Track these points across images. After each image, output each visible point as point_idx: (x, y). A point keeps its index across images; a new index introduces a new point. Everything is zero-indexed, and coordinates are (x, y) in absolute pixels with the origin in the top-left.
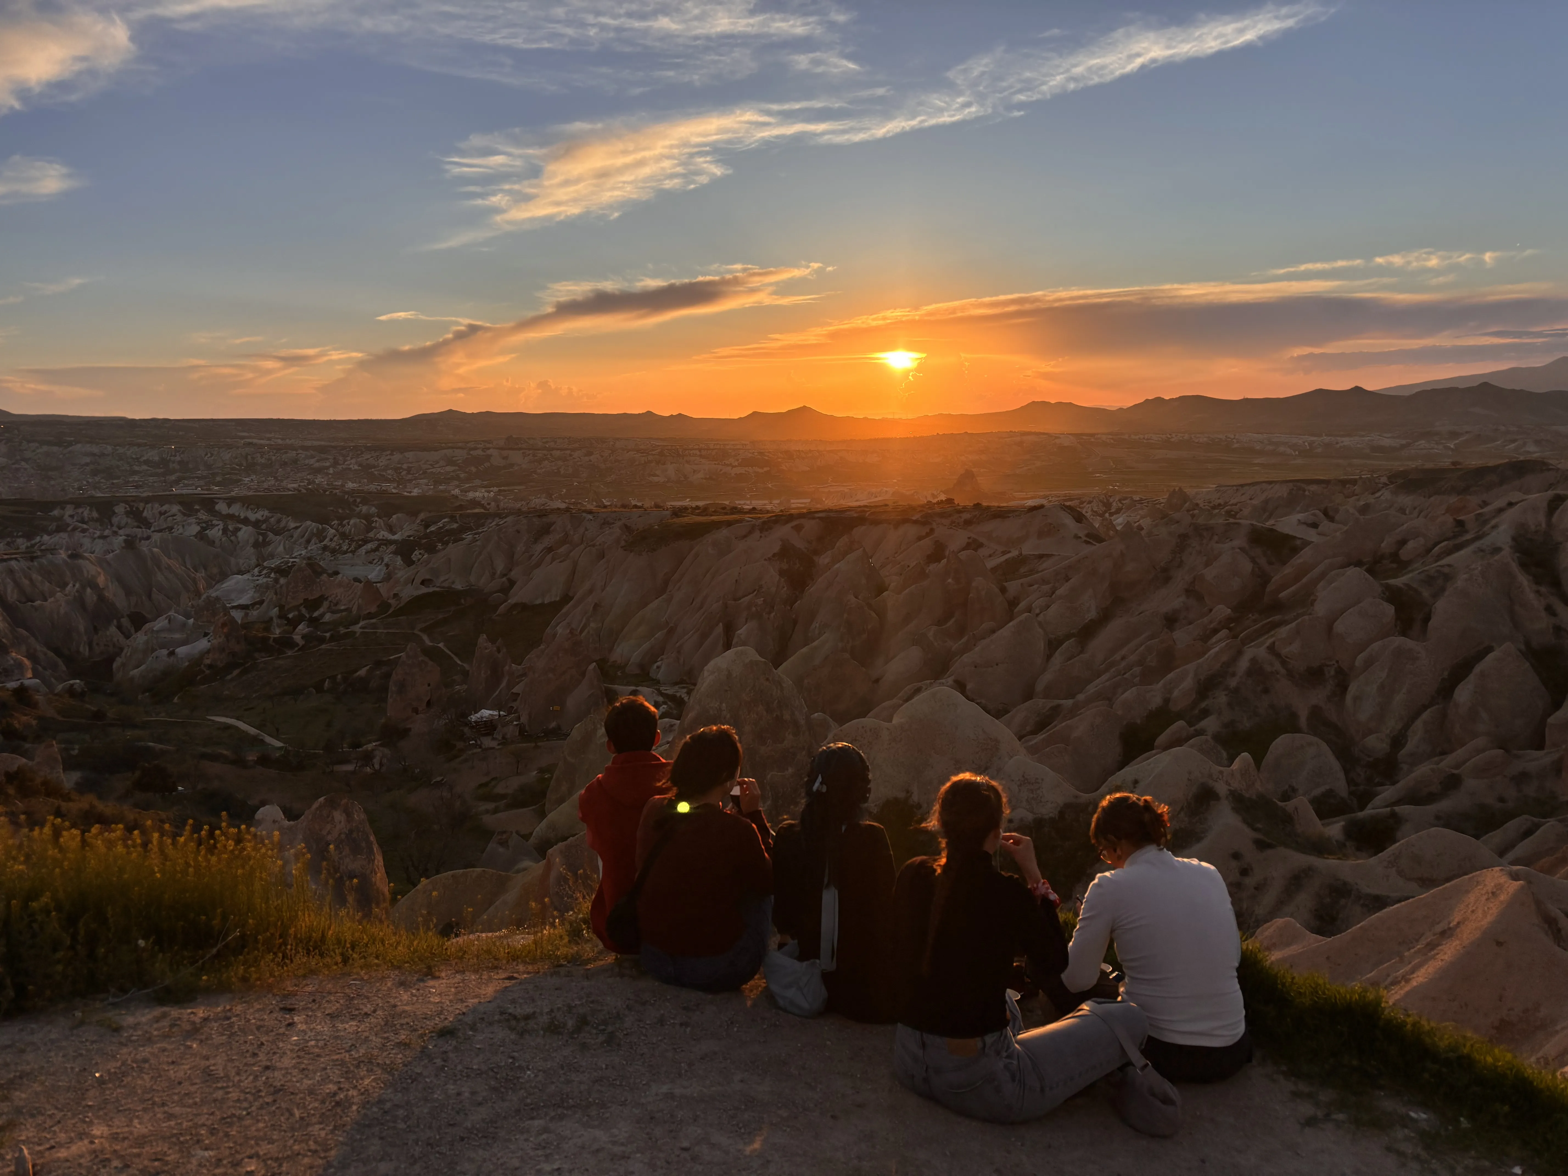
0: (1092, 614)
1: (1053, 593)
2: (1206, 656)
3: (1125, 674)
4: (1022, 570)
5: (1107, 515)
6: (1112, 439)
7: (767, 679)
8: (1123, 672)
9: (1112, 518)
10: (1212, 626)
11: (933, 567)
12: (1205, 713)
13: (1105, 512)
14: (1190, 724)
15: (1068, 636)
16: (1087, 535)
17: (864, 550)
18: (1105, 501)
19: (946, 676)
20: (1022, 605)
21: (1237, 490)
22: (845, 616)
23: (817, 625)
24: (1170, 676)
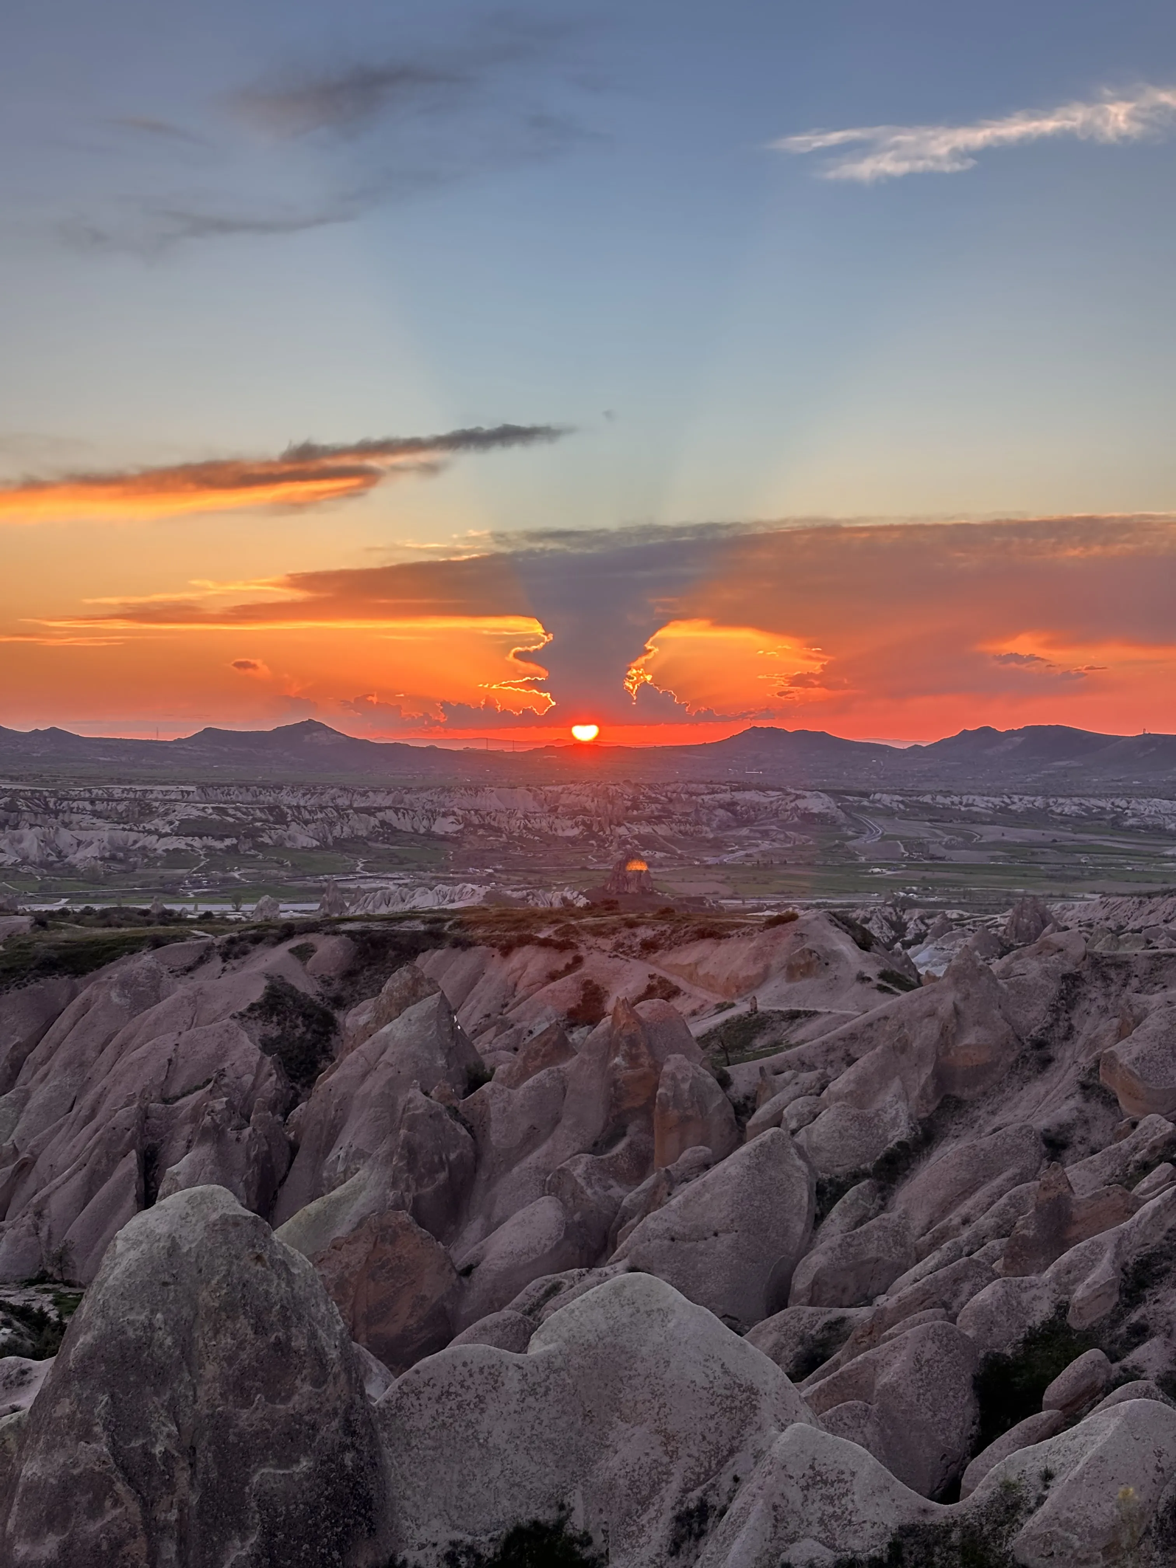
0: (900, 1133)
1: (823, 1088)
2: (1137, 1216)
3: (970, 1254)
4: (759, 1042)
5: (898, 945)
6: (902, 802)
7: (259, 1258)
8: (966, 1249)
9: (909, 952)
10: (1137, 1157)
11: (577, 1035)
12: (1140, 1333)
13: (895, 940)
14: (1114, 1358)
15: (856, 1177)
16: (883, 976)
17: (443, 996)
18: (894, 918)
19: (612, 1258)
20: (763, 1111)
21: (1141, 902)
22: (403, 1132)
23: (342, 1154)
24: (1066, 1257)
